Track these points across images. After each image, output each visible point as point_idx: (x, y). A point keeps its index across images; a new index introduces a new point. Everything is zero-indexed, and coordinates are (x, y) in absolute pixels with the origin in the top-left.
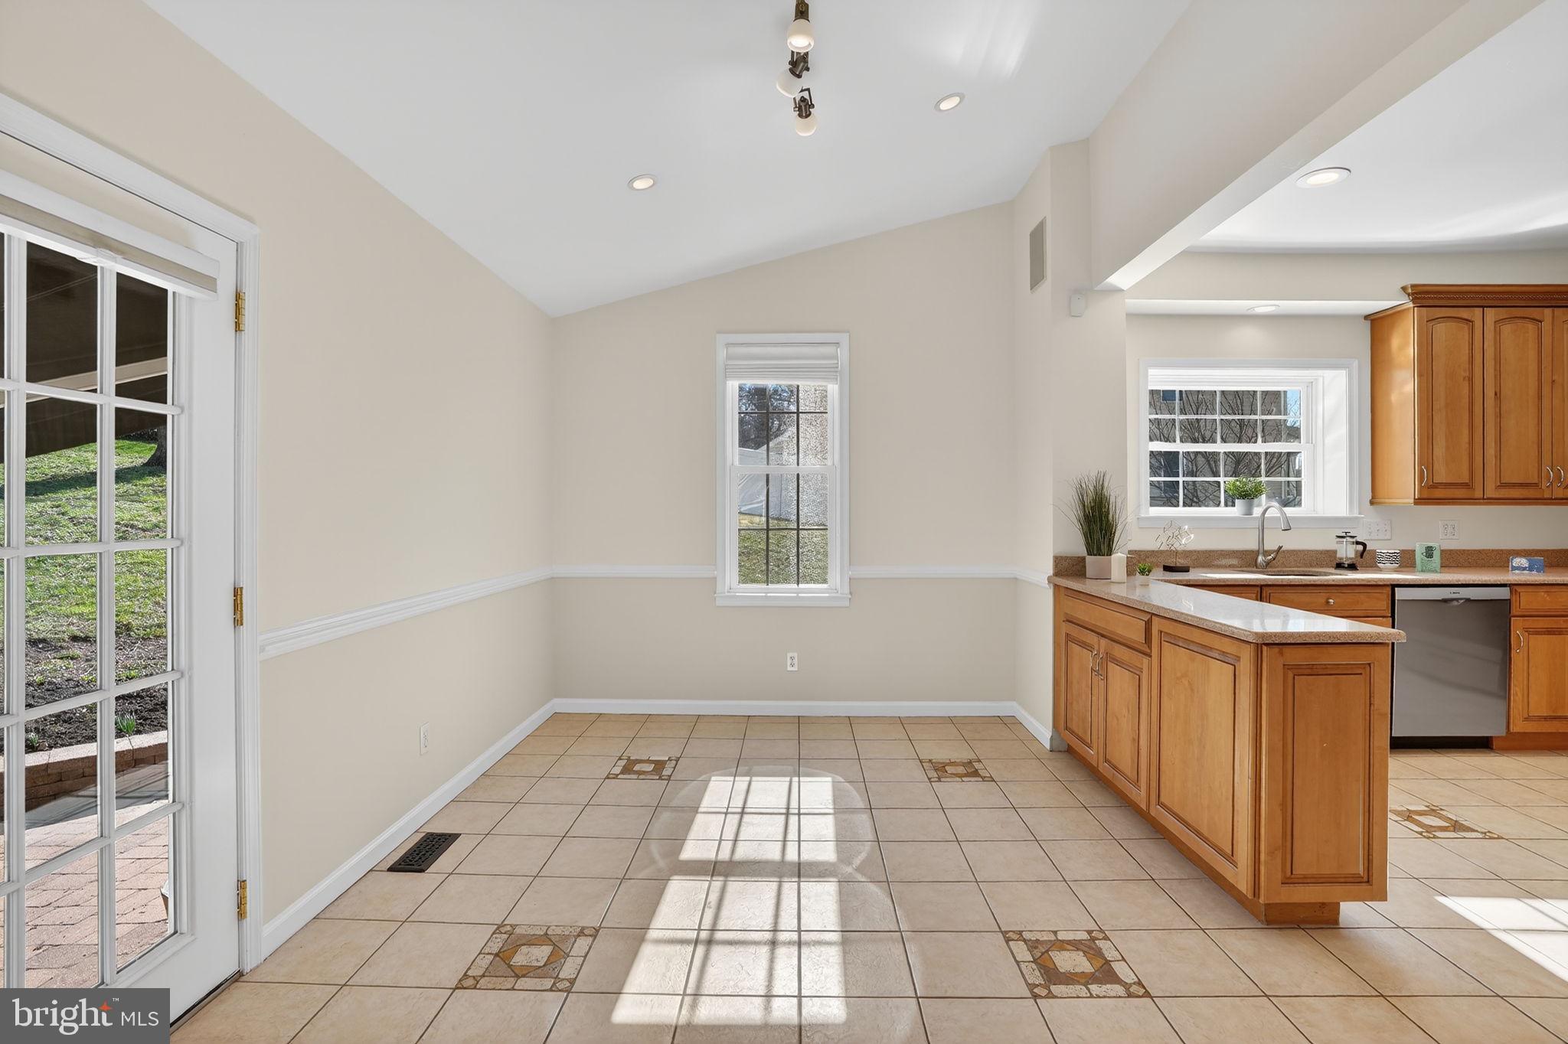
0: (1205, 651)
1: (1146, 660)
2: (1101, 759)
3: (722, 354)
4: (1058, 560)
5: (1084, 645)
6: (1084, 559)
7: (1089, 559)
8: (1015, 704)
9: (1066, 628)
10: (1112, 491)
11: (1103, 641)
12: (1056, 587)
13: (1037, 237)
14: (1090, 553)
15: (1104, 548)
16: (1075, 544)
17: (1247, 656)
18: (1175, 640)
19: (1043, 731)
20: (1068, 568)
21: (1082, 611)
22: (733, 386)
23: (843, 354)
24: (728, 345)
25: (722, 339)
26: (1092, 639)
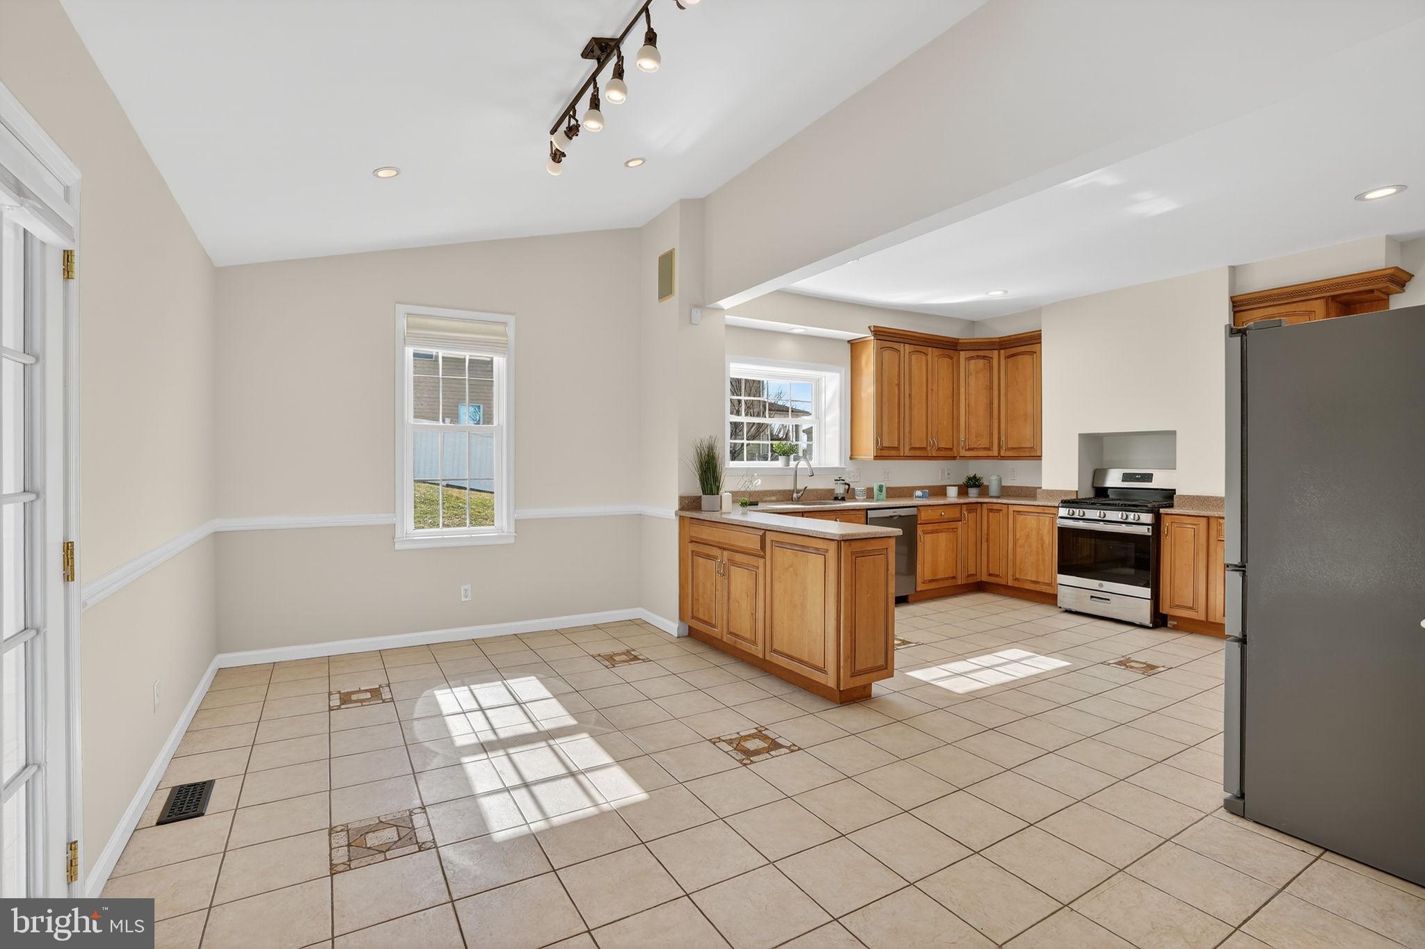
0: (804, 549)
1: (761, 561)
2: (725, 630)
3: (402, 323)
4: (682, 499)
5: (708, 557)
6: (701, 497)
7: (704, 497)
8: (640, 609)
9: (691, 547)
10: (717, 451)
11: (726, 553)
12: (682, 518)
13: (666, 262)
14: (704, 493)
15: (714, 490)
16: (695, 489)
17: (832, 547)
18: (781, 545)
19: (672, 626)
20: (690, 504)
21: (705, 533)
22: (409, 351)
23: (511, 331)
24: (409, 314)
25: (401, 309)
26: (716, 552)
